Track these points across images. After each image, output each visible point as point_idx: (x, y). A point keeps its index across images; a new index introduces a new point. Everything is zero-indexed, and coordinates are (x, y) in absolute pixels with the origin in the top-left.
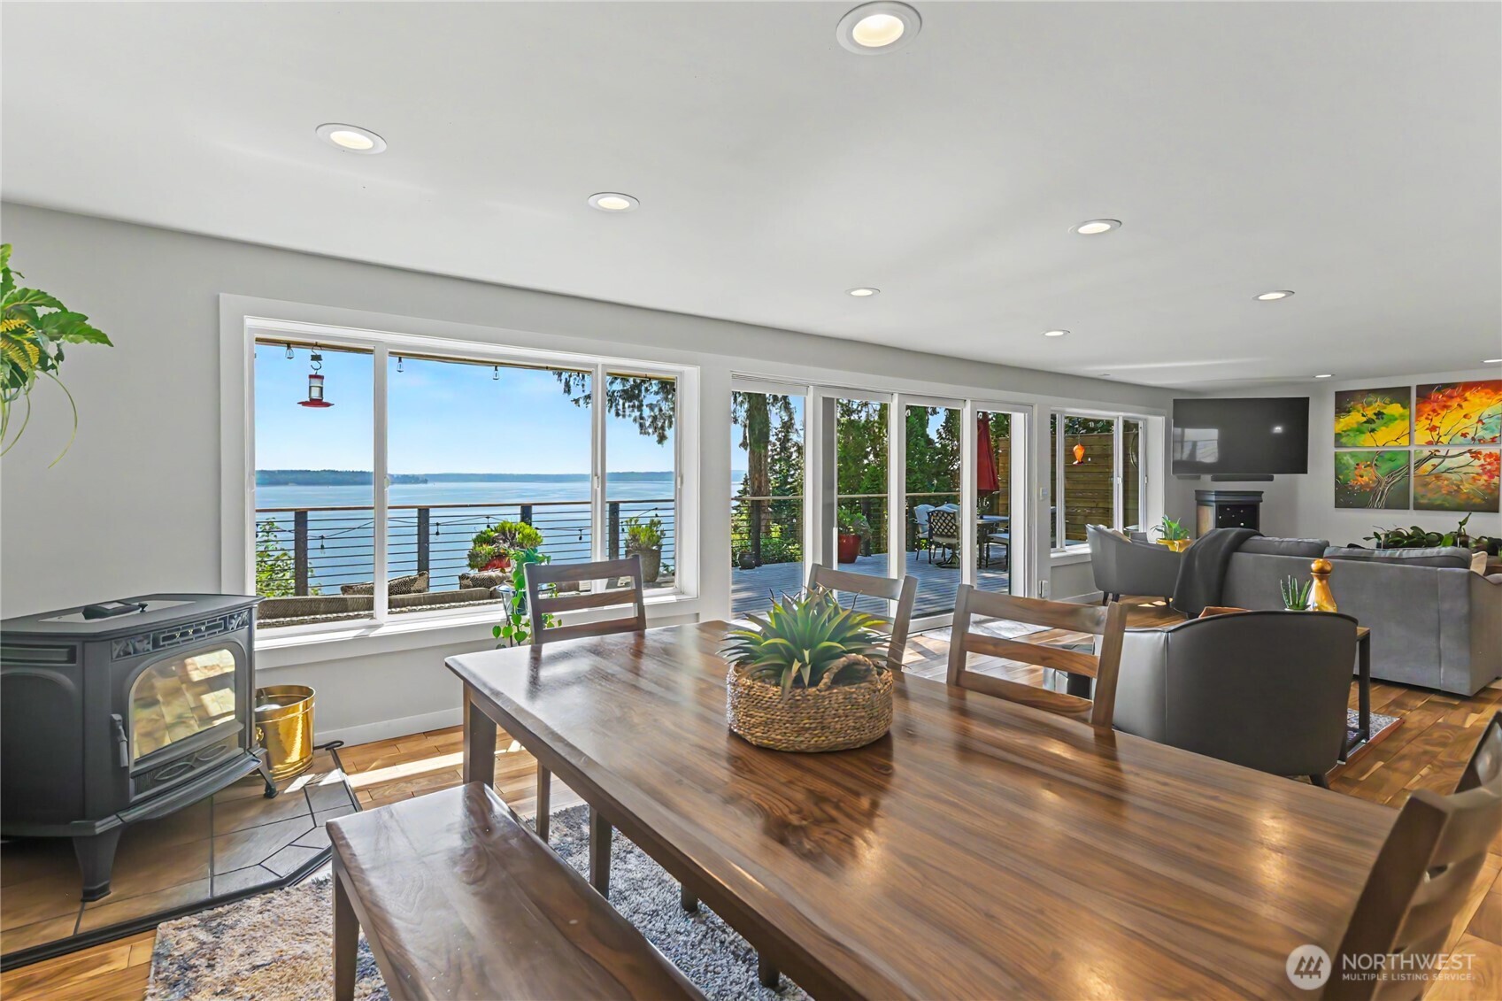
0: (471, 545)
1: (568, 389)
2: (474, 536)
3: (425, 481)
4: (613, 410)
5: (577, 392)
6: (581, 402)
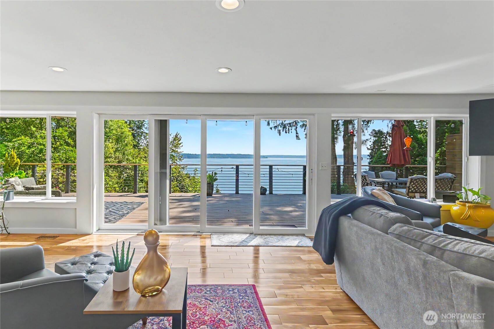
1: (269, 124)
3: (267, 158)
4: (284, 131)
5: (272, 125)
6: (273, 128)
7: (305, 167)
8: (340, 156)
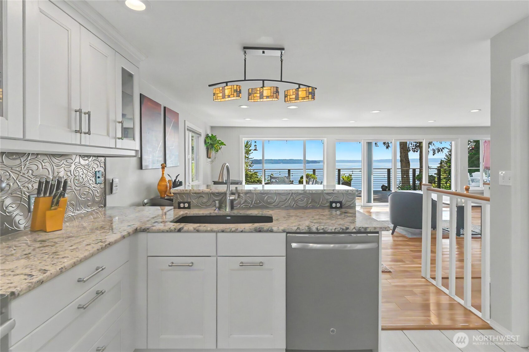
0: (300, 179)
2: (300, 177)
7: (389, 170)
8: (414, 160)
